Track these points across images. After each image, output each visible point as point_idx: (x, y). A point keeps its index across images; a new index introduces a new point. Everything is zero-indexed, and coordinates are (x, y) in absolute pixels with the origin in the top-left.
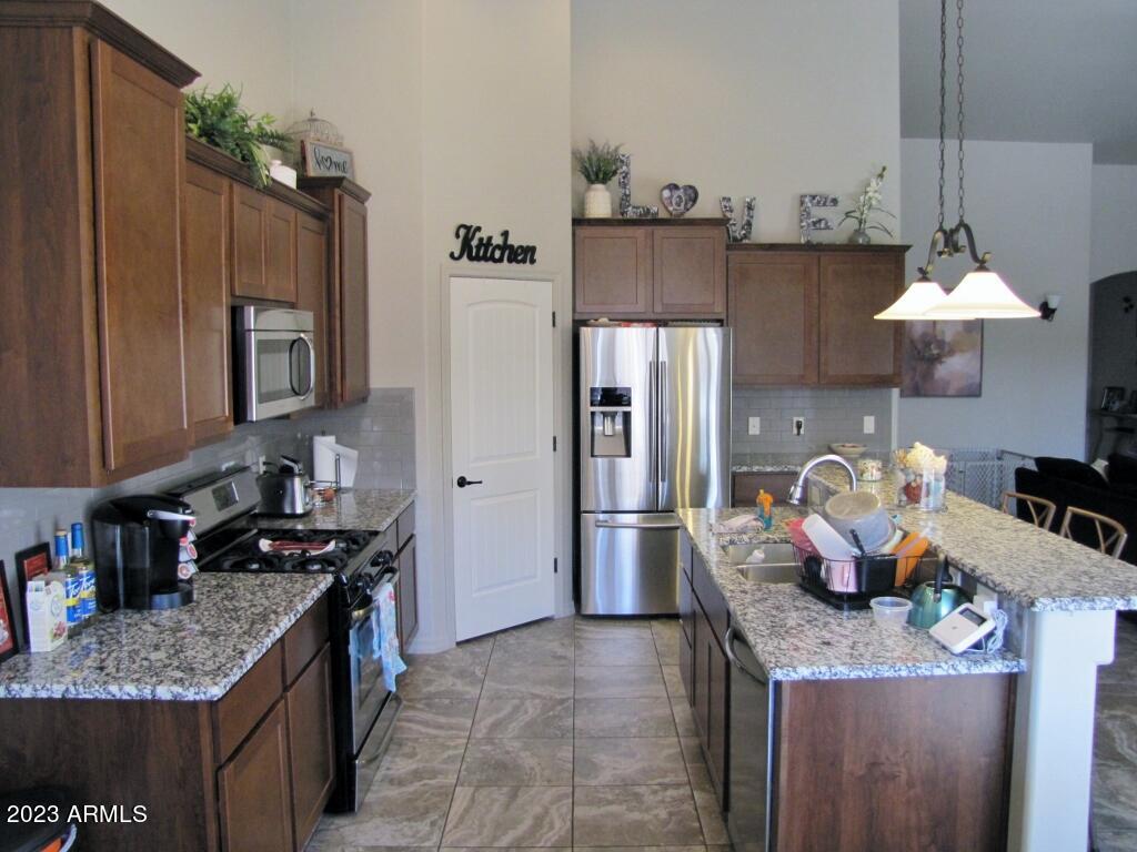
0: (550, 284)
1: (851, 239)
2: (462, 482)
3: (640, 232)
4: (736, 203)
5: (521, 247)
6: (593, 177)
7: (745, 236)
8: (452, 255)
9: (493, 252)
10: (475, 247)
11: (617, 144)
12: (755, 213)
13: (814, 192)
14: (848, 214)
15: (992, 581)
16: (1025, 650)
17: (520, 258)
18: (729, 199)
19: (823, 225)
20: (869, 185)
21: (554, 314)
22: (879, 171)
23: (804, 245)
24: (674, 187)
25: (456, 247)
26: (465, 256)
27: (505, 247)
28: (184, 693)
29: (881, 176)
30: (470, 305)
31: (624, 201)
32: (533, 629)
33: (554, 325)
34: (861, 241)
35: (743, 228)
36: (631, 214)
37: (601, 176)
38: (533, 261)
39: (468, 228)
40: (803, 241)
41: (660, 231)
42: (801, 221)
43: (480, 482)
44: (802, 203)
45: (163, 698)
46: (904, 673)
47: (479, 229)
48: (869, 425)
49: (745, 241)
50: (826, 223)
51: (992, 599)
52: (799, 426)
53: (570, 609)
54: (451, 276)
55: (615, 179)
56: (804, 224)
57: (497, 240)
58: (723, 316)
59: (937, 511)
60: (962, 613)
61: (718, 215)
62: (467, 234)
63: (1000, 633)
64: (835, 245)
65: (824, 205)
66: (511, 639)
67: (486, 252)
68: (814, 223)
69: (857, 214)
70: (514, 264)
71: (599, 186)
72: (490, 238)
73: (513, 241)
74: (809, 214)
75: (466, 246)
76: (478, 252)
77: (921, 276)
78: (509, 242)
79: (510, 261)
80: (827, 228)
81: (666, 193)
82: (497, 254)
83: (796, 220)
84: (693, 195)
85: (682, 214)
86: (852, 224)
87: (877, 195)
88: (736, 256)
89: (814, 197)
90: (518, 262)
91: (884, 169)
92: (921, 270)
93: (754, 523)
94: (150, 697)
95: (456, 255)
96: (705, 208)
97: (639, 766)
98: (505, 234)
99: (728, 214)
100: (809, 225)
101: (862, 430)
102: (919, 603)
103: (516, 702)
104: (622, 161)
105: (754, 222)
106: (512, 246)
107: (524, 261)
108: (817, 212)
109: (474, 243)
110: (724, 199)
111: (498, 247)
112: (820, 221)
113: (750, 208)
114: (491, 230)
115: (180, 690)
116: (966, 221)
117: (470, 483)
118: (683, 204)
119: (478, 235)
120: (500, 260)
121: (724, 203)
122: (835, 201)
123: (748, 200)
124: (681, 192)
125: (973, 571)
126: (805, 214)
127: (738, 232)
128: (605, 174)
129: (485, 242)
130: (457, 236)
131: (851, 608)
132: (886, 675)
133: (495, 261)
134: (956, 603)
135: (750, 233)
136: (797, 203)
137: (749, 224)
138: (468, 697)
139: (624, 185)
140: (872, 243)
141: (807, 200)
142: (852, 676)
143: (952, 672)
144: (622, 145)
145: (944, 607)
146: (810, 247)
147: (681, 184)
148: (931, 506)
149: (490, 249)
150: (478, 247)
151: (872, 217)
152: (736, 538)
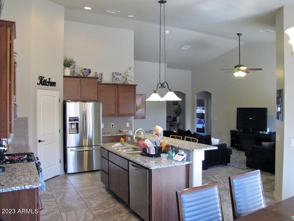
0: (58, 92)
1: (124, 83)
2: (40, 141)
3: (78, 80)
4: (98, 74)
5: (53, 82)
6: (66, 66)
7: (101, 82)
8: (38, 84)
9: (47, 83)
10: (43, 82)
11: (72, 58)
12: (103, 76)
13: (116, 72)
14: (123, 77)
15: (184, 148)
16: (191, 160)
17: (52, 85)
18: (97, 73)
19: (118, 79)
20: (128, 71)
21: (59, 99)
22: (130, 68)
23: (114, 84)
24: (85, 69)
25: (39, 81)
26: (41, 84)
27: (49, 82)
28: (33, 186)
29: (130, 69)
30: (42, 96)
31: (74, 72)
32: (56, 178)
33: (59, 101)
34: (126, 83)
35: (100, 80)
36: (75, 75)
37: (68, 66)
38: (55, 86)
39: (41, 77)
40: (113, 83)
41: (82, 79)
42: (113, 78)
43: (44, 141)
44: (113, 74)
45: (27, 188)
46: (173, 166)
47: (44, 77)
48: (128, 125)
49: (101, 83)
50: (119, 79)
51: (183, 151)
52: (113, 125)
53: (63, 172)
54: (38, 89)
55: (72, 66)
56: (114, 79)
57: (48, 80)
58: (97, 100)
59: (162, 139)
60: (178, 155)
61: (94, 76)
62: (41, 78)
63: (186, 157)
64: (120, 84)
65: (118, 75)
66: (52, 181)
67: (45, 83)
68: (116, 79)
69: (125, 77)
70: (51, 86)
71: (67, 68)
72: (46, 80)
73: (51, 81)
74: (115, 77)
75: (41, 82)
76: (43, 83)
77: (154, 92)
78: (50, 81)
79: (50, 86)
80: (119, 80)
81: (83, 71)
82: (48, 84)
83: (112, 78)
84: (89, 71)
85: (87, 76)
86: (124, 79)
87: (129, 73)
88: (100, 86)
89: (116, 73)
90: (52, 86)
91: (131, 67)
92: (154, 91)
93: (121, 145)
94: (24, 189)
95: (39, 83)
96: (92, 75)
97: (101, 202)
98: (50, 79)
99: (97, 76)
100: (115, 79)
101: (126, 126)
102: (169, 154)
103: (63, 194)
104: (74, 62)
105: (103, 78)
106: (51, 82)
107: (53, 86)
108: (117, 77)
109: (43, 81)
110: (96, 72)
111: (48, 82)
112: (117, 78)
113: (102, 75)
114: (46, 78)
115: (32, 186)
116: (166, 82)
117: (42, 141)
118: (87, 74)
119: (44, 79)
120: (48, 85)
121: (96, 74)
122: (120, 74)
123: (101, 73)
124: (86, 70)
125: (179, 147)
126: (113, 77)
127: (99, 80)
128: (69, 65)
129: (45, 81)
130: (39, 79)
131: (155, 157)
132: (170, 166)
133: (47, 85)
134: (176, 154)
135: (102, 81)
136: (112, 74)
137: (102, 79)
138: (50, 194)
139: (74, 68)
140: (129, 84)
141: (114, 74)
142: (164, 167)
143: (180, 165)
144: (74, 58)
145: (174, 155)
146: (115, 84)
147: (87, 69)
148: (161, 138)
149: (46, 82)
150: (44, 82)
151: (128, 78)
152: (118, 148)
